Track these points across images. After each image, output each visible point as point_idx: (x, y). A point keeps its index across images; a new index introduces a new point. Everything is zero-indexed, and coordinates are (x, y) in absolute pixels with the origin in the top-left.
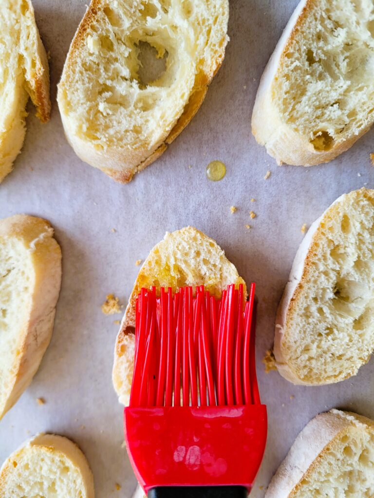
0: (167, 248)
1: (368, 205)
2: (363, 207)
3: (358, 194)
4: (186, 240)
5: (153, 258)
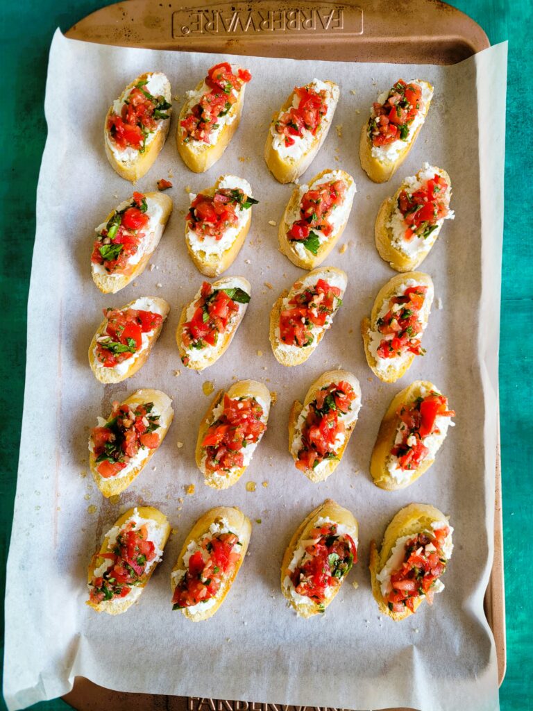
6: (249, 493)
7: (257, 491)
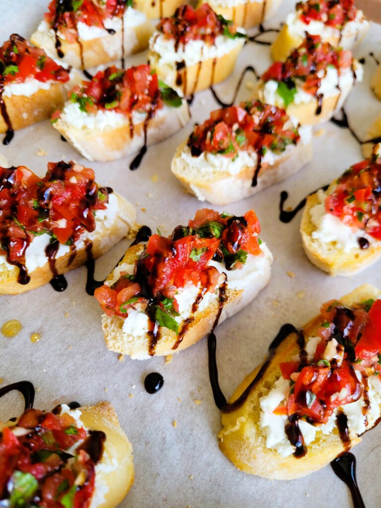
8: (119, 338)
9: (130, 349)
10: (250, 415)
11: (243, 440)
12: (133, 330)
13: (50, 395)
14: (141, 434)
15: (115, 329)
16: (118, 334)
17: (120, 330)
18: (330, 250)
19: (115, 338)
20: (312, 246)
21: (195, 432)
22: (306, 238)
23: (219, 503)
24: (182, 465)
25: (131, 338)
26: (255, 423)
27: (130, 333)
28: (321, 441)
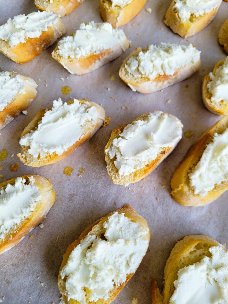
0: (129, 179)
1: (28, 158)
2: (30, 158)
3: (28, 164)
4: (119, 179)
5: (137, 178)
6: (65, 175)
7: (71, 177)
8: (117, 178)
9: (123, 182)
10: (185, 183)
11: (183, 193)
12: (123, 173)
13: (97, 197)
14: (143, 205)
15: (114, 173)
16: (116, 175)
17: (117, 174)
18: (220, 105)
19: (115, 178)
20: (212, 105)
21: (166, 199)
22: (208, 101)
23: (183, 225)
24: (164, 214)
25: (123, 177)
26: (188, 185)
27: (122, 175)
28: (217, 187)
